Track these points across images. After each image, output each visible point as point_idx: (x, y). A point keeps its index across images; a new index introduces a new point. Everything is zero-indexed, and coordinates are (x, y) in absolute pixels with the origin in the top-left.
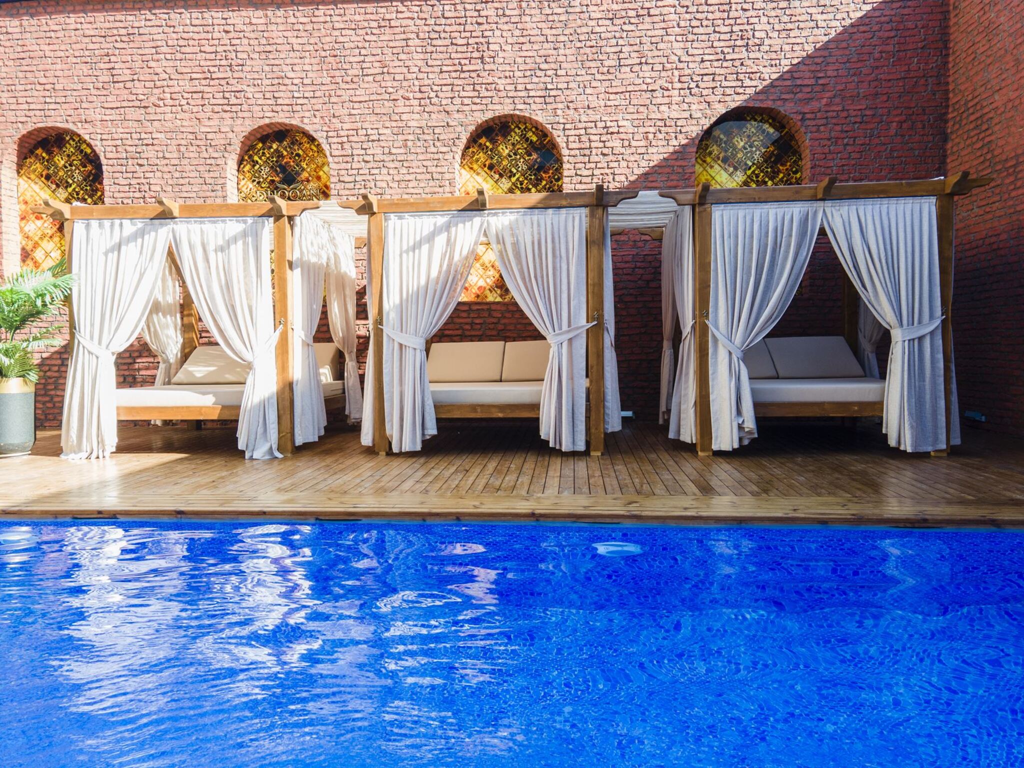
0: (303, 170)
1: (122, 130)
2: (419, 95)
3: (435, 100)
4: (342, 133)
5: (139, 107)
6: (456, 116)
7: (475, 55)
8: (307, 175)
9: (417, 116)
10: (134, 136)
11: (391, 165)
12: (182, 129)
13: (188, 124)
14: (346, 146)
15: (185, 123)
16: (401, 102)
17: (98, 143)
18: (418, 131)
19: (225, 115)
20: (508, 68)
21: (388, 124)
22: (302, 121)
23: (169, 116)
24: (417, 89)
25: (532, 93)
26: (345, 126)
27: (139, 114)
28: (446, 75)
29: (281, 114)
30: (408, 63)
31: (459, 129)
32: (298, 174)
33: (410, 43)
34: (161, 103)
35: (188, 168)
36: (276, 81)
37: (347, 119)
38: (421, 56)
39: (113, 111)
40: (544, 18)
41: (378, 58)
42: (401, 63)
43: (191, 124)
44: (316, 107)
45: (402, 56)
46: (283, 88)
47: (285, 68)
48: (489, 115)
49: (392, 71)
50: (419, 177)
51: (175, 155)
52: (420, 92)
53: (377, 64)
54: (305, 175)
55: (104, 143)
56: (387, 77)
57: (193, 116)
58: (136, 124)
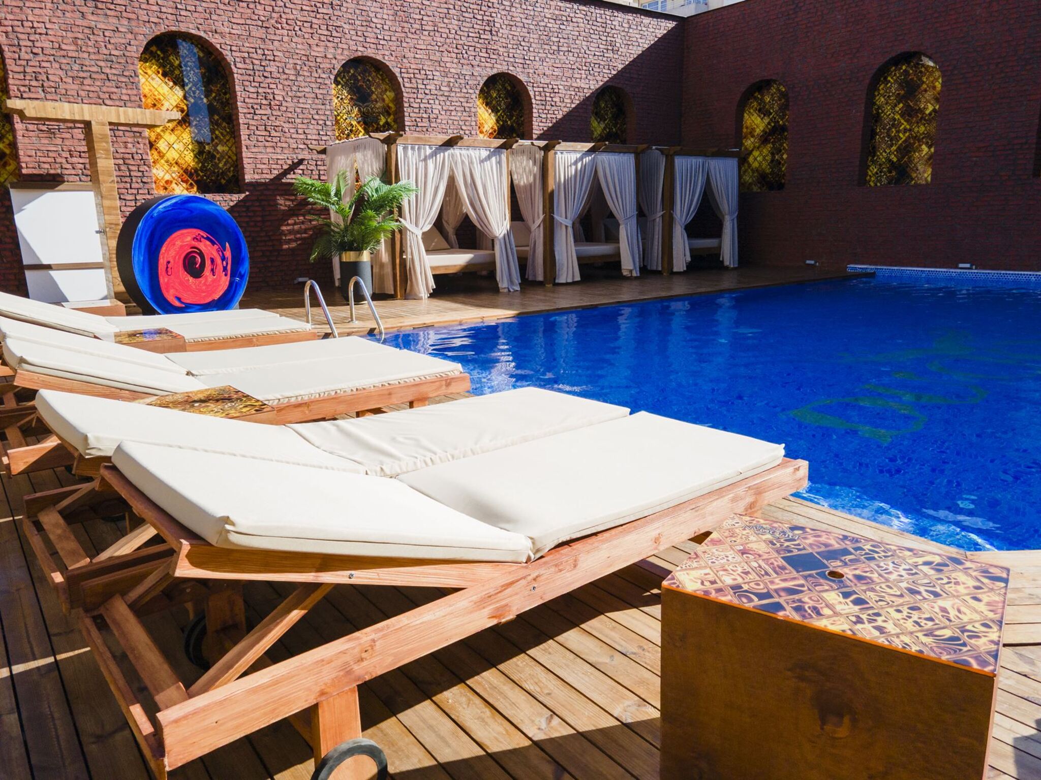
0: (373, 92)
1: (248, 45)
2: (456, 51)
3: (465, 56)
4: (411, 71)
5: (262, 27)
6: (478, 69)
7: (487, 28)
8: (375, 97)
9: (455, 66)
10: (259, 51)
11: (442, 98)
12: (297, 51)
13: (302, 49)
14: (413, 81)
15: (299, 46)
16: (445, 53)
17: (229, 53)
18: (456, 76)
19: (329, 44)
20: (504, 40)
21: (438, 68)
22: (384, 58)
23: (286, 39)
24: (455, 46)
25: (517, 61)
26: (413, 66)
27: (261, 33)
28: (470, 39)
29: (369, 50)
30: (450, 26)
31: (479, 78)
32: (370, 96)
33: (451, 12)
34: (279, 26)
35: (303, 84)
36: (364, 24)
37: (413, 60)
38: (456, 22)
39: (239, 27)
40: (522, 11)
41: (431, 19)
42: (445, 26)
43: (303, 47)
44: (392, 48)
45: (446, 21)
46: (369, 29)
47: (372, 15)
48: (495, 71)
49: (440, 30)
50: (458, 109)
51: (293, 72)
52: (457, 48)
53: (430, 23)
54: (374, 97)
55: (234, 53)
56: (437, 34)
57: (304, 41)
58: (259, 41)
